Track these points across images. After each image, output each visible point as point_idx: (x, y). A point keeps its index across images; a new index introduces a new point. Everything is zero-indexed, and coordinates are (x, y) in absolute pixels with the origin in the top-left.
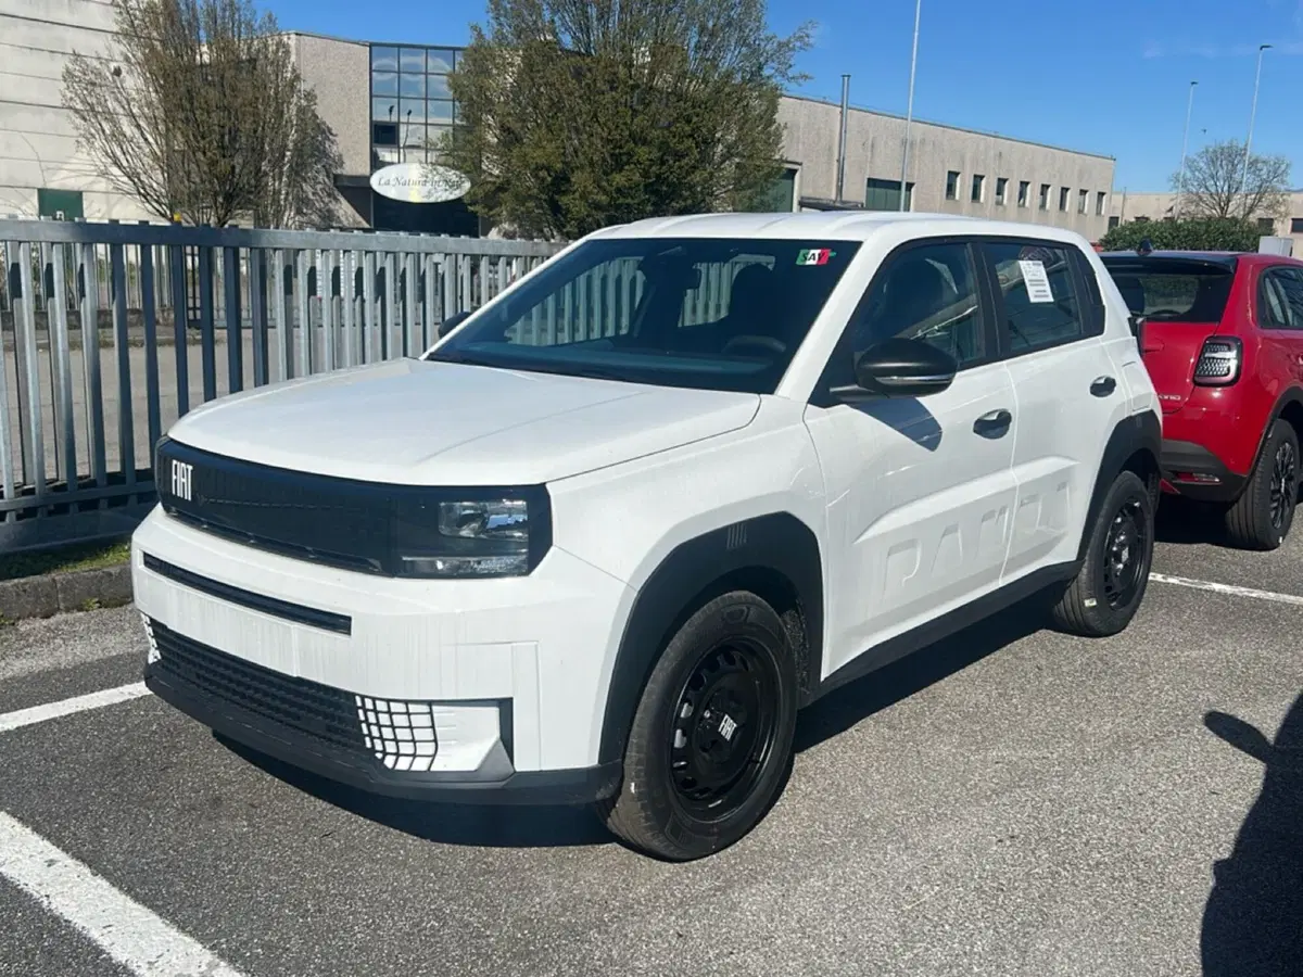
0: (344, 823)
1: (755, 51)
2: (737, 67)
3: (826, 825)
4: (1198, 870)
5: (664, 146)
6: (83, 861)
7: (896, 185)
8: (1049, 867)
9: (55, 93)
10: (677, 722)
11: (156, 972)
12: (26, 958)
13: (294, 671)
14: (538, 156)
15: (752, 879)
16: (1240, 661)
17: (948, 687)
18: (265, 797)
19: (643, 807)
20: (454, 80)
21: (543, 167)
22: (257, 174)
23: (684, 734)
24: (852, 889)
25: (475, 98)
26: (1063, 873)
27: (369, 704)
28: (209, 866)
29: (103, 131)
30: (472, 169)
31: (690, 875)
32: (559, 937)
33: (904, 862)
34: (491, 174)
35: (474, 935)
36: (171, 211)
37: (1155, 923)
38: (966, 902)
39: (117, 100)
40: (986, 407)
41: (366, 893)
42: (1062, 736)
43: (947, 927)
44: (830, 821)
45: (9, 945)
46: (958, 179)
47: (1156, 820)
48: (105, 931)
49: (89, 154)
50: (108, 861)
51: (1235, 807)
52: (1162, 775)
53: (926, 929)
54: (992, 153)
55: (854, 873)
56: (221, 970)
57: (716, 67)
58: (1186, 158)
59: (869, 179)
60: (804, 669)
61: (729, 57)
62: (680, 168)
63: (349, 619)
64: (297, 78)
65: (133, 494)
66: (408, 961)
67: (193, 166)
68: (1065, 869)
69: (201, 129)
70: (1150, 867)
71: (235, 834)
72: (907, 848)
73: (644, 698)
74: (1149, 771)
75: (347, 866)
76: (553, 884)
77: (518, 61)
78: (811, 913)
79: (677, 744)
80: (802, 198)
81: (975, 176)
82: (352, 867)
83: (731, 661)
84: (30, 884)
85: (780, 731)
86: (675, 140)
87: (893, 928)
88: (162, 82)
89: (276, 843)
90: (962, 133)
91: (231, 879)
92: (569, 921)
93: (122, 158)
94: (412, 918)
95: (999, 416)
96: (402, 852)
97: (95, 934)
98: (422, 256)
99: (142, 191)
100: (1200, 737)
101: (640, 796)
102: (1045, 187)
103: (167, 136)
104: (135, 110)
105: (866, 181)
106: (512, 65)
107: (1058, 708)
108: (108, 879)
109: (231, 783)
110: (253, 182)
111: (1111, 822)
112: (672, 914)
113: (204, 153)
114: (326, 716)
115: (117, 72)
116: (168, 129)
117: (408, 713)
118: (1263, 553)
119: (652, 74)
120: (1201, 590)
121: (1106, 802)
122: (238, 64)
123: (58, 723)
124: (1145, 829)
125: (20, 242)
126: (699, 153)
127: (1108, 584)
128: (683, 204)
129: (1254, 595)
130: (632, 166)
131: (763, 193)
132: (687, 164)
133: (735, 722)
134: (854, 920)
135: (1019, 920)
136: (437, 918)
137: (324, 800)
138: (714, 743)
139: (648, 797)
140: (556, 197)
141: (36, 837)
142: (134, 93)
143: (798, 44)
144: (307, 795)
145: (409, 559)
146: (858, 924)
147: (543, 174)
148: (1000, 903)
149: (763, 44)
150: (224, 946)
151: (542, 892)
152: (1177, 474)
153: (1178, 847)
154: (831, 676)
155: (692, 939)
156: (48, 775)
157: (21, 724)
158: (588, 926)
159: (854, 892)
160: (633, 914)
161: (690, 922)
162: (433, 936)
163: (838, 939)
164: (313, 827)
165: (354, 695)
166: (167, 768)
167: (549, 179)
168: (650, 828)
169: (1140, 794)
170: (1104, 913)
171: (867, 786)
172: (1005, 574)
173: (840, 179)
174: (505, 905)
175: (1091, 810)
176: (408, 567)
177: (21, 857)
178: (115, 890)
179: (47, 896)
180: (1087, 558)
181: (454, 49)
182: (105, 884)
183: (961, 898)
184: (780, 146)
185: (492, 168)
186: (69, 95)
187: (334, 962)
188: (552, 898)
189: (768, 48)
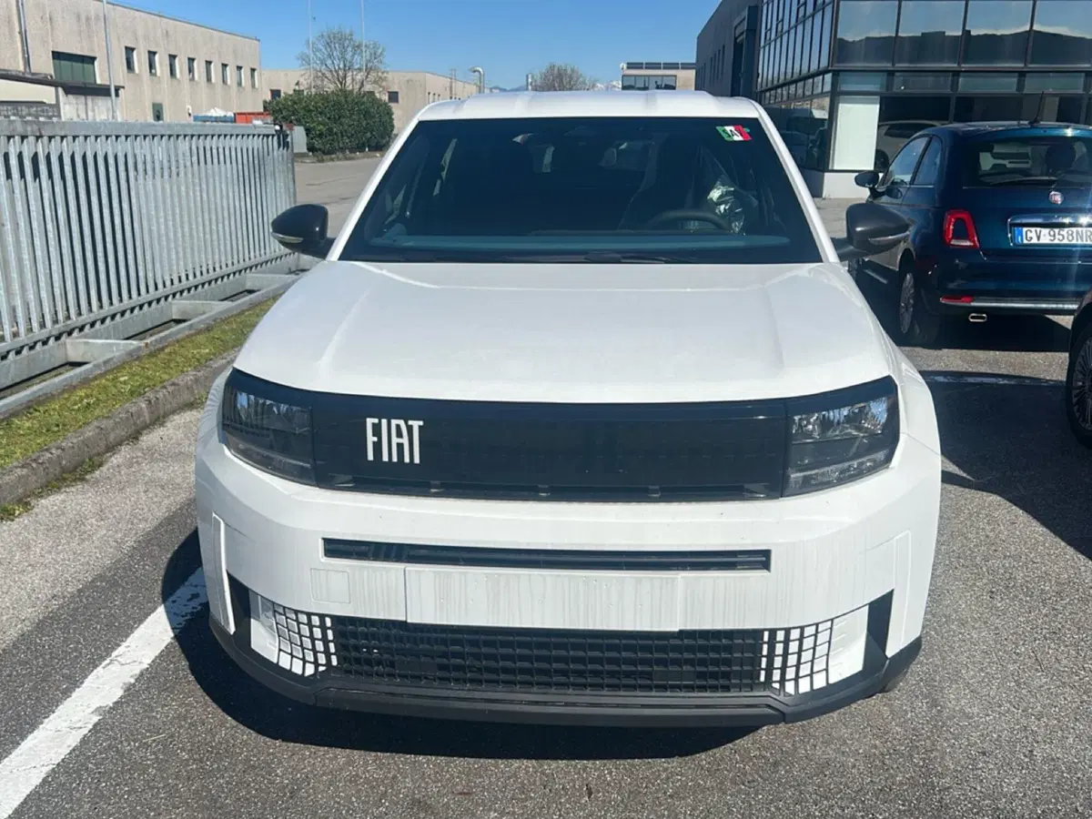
13: (677, 625)
27: (780, 637)
46: (134, 53)
54: (159, 32)
58: (308, 40)
59: (53, 52)
63: (768, 551)
81: (149, 52)
90: (132, 11)
102: (208, 63)
105: (51, 54)
117: (817, 633)
145: (800, 475)
165: (763, 631)
173: (26, 52)
176: (799, 483)
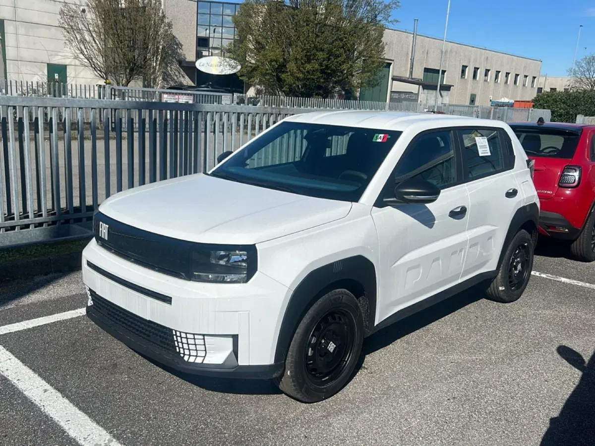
0: (168, 378)
1: (374, 9)
2: (365, 16)
3: (374, 389)
4: (534, 417)
5: (330, 52)
6: (59, 391)
7: (437, 71)
8: (468, 413)
9: (56, 20)
10: (309, 345)
11: (87, 442)
12: (34, 433)
13: (148, 317)
14: (271, 55)
15: (339, 412)
16: (568, 317)
17: (434, 326)
18: (135, 365)
19: (293, 381)
20: (235, 18)
21: (274, 60)
22: (145, 60)
23: (312, 350)
24: (382, 419)
25: (244, 28)
26: (474, 416)
27: (178, 334)
28: (110, 395)
29: (77, 38)
30: (242, 60)
31: (313, 409)
32: (255, 435)
33: (405, 407)
34: (250, 63)
35: (219, 432)
36: (106, 75)
37: (511, 441)
38: (430, 427)
39: (83, 24)
40: (455, 205)
41: (175, 411)
42: (483, 351)
43: (421, 439)
44: (375, 387)
45: (28, 427)
46: (467, 69)
47: (518, 393)
48: (67, 423)
49: (70, 49)
50: (69, 391)
51: (555, 388)
52: (524, 371)
53: (411, 439)
54: (483, 58)
55: (383, 412)
56: (113, 443)
57: (355, 16)
58: (576, 61)
59: (425, 68)
60: (367, 321)
61: (361, 11)
62: (337, 62)
63: (171, 298)
64: (164, 16)
65: (85, 217)
66: (191, 442)
67: (117, 55)
68: (475, 414)
69: (120, 39)
70: (513, 415)
71: (122, 381)
72: (407, 401)
73: (295, 335)
74: (519, 369)
75: (168, 398)
76: (254, 410)
77: (264, 10)
78: (363, 429)
79: (310, 354)
80: (393, 76)
81: (475, 68)
82: (170, 399)
83: (334, 318)
84: (37, 400)
85: (355, 348)
86: (335, 49)
87: (398, 438)
88: (103, 17)
89: (138, 386)
90: (470, 48)
91: (119, 402)
92: (260, 428)
93: (85, 50)
94: (194, 424)
95: (461, 209)
96: (191, 392)
97: (62, 424)
98: (215, 113)
99: (93, 66)
100: (544, 354)
101: (292, 376)
102: (508, 74)
103: (105, 41)
104: (91, 29)
106: (261, 12)
107: (482, 337)
108: (69, 399)
109: (121, 357)
110: (143, 63)
111: (498, 393)
112: (303, 427)
113: (121, 50)
114: (160, 336)
115: (84, 11)
116: (105, 38)
117: (194, 339)
118: (587, 263)
119: (326, 18)
120: (555, 281)
121: (498, 383)
122: (138, 9)
123: (50, 326)
124: (513, 397)
125: (39, 107)
126: (346, 55)
127: (511, 280)
128: (338, 79)
129: (580, 284)
130: (315, 61)
131: (375, 75)
132: (340, 60)
133: (335, 344)
134: (381, 433)
135: (452, 437)
136: (204, 424)
137: (160, 368)
138: (326, 353)
139: (296, 377)
140: (280, 74)
141: (39, 379)
142: (91, 21)
143: (394, 6)
144: (153, 365)
145: (197, 273)
146: (382, 435)
147: (274, 63)
148: (445, 428)
149: (377, 5)
150: (115, 432)
151: (249, 414)
152: (549, 227)
153: (527, 406)
154: (379, 324)
155: (311, 439)
156: (45, 350)
157: (34, 326)
158: (267, 431)
159: (382, 421)
160: (287, 426)
161: (311, 431)
162: (202, 432)
163: (373, 442)
164: (155, 380)
165: (172, 330)
166: (95, 349)
167: (277, 66)
168: (296, 390)
169: (513, 380)
170: (490, 435)
171: (393, 371)
172: (462, 277)
173: (412, 68)
174: (233, 419)
175: (490, 387)
176: (196, 277)
177: (33, 388)
178: (71, 405)
179: (44, 406)
180: (501, 269)
181: (236, 4)
182: (67, 401)
183: (428, 426)
184: (383, 53)
185: (252, 60)
186: (62, 21)
187: (160, 441)
188: (253, 417)
189: (380, 7)
